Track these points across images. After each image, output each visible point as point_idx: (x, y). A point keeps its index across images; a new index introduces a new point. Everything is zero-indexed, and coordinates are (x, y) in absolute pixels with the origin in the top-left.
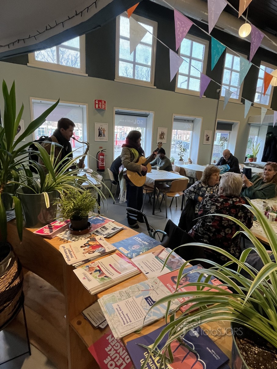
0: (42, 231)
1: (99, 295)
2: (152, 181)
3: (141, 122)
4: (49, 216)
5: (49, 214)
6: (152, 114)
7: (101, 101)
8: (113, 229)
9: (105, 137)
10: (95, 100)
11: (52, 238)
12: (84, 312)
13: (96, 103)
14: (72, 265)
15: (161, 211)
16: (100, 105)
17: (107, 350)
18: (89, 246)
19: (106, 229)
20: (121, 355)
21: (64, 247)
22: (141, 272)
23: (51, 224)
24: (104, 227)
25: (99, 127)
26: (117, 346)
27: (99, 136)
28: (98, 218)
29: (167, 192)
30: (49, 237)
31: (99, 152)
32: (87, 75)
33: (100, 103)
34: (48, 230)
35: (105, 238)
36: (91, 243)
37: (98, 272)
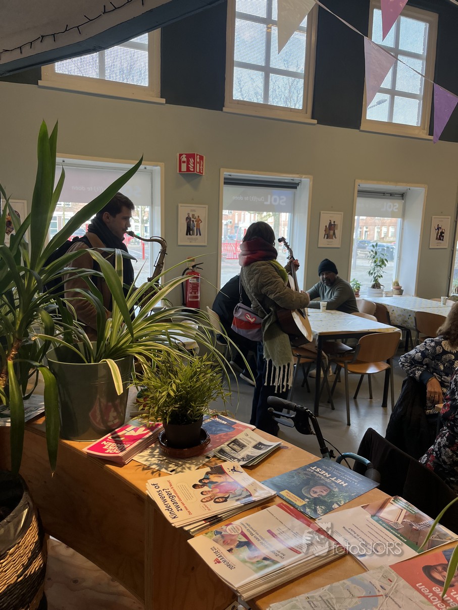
0: (99, 447)
1: (259, 603)
3: (280, 199)
4: (113, 414)
5: (113, 409)
6: (306, 182)
7: (193, 156)
8: (255, 447)
9: (200, 235)
10: (181, 155)
11: (124, 464)
13: (182, 160)
14: (182, 528)
15: (333, 409)
16: (191, 165)
18: (212, 486)
19: (242, 446)
21: (156, 486)
22: (347, 554)
23: (116, 433)
24: (235, 442)
25: (188, 214)
27: (187, 234)
28: (217, 419)
29: (349, 363)
30: (119, 462)
31: (188, 269)
32: (163, 101)
33: (192, 160)
34: (114, 444)
35: (243, 466)
36: (214, 478)
37: (245, 548)
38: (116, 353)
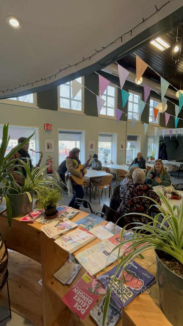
0: (25, 219)
1: (74, 254)
2: (88, 179)
4: (28, 208)
5: (28, 207)
6: (84, 132)
7: (48, 124)
8: (72, 213)
9: (52, 149)
10: (45, 124)
11: (33, 223)
12: (54, 275)
13: (45, 126)
14: (52, 238)
15: (95, 199)
16: (48, 127)
17: (75, 298)
18: (60, 225)
19: (68, 213)
20: (85, 300)
21: (43, 228)
22: (97, 238)
23: (30, 214)
24: (66, 212)
25: (48, 142)
26: (81, 295)
27: (48, 149)
28: (60, 206)
29: (99, 185)
31: (48, 159)
32: (38, 107)
33: (48, 126)
34: (30, 217)
35: (69, 219)
36: (61, 223)
37: (70, 241)
38: (29, 190)
